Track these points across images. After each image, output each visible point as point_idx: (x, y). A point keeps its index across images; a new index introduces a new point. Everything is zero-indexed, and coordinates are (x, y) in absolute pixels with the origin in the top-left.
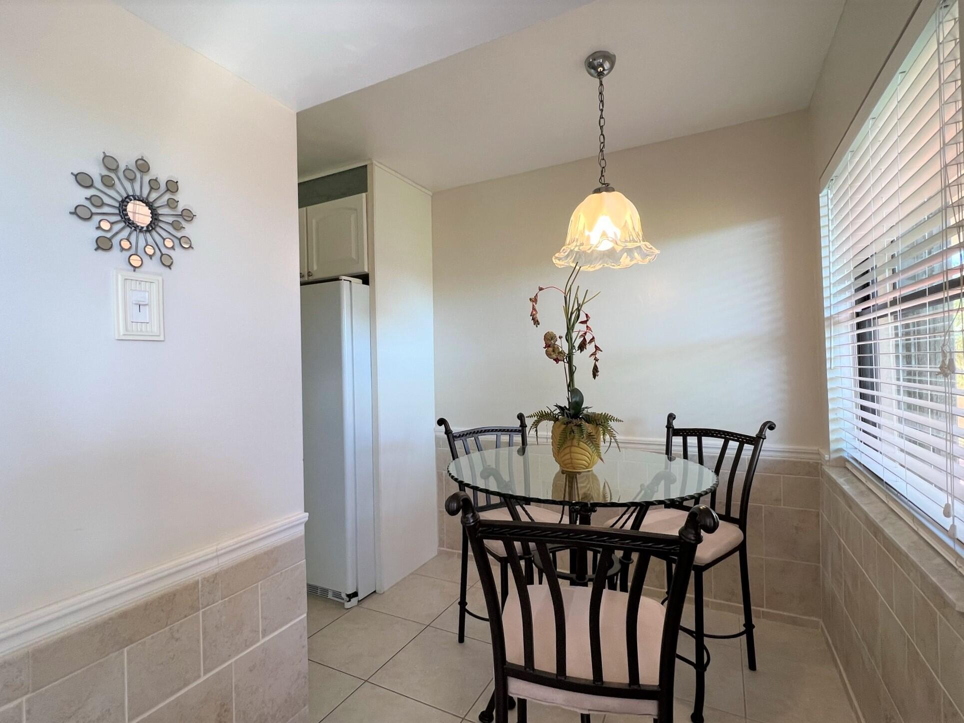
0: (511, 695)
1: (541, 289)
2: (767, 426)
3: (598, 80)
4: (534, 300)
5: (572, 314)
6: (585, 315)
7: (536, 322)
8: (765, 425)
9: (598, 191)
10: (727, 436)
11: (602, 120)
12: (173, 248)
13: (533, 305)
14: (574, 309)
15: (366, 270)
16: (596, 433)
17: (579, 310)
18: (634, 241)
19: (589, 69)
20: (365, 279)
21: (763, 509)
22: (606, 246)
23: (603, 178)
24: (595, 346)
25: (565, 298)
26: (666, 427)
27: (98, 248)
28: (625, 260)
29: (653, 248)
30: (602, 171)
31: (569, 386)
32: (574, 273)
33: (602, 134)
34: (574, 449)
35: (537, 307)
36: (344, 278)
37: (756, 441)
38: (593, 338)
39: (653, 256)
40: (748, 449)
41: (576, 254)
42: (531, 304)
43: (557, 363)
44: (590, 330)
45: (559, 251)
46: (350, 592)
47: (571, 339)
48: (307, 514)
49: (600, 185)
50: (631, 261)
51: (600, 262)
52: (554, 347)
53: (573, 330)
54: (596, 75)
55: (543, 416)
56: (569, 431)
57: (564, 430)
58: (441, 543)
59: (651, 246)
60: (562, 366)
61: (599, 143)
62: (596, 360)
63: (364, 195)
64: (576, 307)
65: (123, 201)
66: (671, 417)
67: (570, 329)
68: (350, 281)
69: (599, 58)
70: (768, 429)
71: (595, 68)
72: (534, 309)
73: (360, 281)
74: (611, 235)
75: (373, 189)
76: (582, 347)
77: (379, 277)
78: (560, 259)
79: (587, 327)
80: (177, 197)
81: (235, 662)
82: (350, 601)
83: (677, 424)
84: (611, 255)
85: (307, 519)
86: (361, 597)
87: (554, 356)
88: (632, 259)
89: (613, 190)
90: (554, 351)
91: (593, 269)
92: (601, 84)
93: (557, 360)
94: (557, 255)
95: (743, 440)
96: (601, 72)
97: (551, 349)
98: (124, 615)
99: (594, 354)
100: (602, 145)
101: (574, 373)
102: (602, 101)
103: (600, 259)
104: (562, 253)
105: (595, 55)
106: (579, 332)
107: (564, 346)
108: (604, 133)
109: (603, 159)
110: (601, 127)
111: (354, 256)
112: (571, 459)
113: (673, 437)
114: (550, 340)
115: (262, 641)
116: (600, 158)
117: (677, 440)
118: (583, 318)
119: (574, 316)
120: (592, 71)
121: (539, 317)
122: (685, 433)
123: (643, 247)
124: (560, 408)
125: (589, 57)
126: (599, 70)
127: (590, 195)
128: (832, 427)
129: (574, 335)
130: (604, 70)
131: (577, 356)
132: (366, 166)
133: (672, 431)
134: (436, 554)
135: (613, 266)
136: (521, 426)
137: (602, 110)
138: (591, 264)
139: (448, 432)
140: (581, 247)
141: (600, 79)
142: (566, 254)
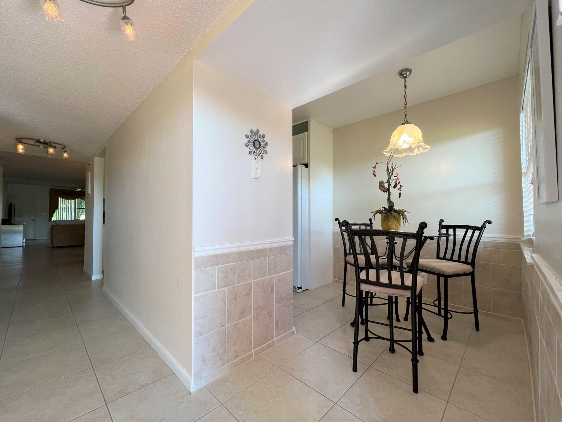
0: (361, 289)
1: (377, 163)
2: (487, 222)
3: (404, 80)
4: (374, 168)
5: (390, 173)
6: (396, 174)
7: (375, 176)
8: (486, 222)
9: (403, 124)
10: (467, 228)
11: (406, 95)
12: (263, 153)
13: (374, 170)
14: (391, 171)
15: (307, 162)
16: (399, 217)
17: (393, 171)
18: (419, 143)
19: (400, 76)
20: (306, 165)
21: (491, 265)
22: (406, 146)
23: (405, 119)
24: (400, 185)
25: (387, 167)
26: (439, 225)
27: (249, 154)
28: (416, 152)
29: (426, 145)
30: (405, 116)
31: (388, 200)
32: (391, 157)
33: (406, 101)
34: (389, 223)
35: (375, 170)
36: (299, 165)
37: (481, 229)
38: (399, 182)
39: (428, 149)
40: (477, 233)
41: (394, 150)
42: (373, 169)
43: (384, 192)
44: (399, 179)
45: (385, 149)
46: (299, 286)
47: (390, 182)
48: (294, 238)
49: (404, 122)
50: (419, 151)
51: (406, 152)
52: (383, 186)
53: (390, 178)
54: (403, 77)
55: (377, 212)
56: (387, 215)
57: (386, 215)
58: (334, 277)
59: (425, 145)
60: (386, 194)
61: (404, 105)
62: (401, 191)
63: (306, 132)
64: (392, 170)
65: (254, 141)
66: (442, 221)
67: (389, 178)
68: (301, 167)
69: (404, 71)
70: (487, 224)
71: (403, 75)
72: (374, 171)
73: (304, 166)
74: (407, 141)
75: (310, 131)
76: (395, 186)
77: (312, 165)
78: (387, 152)
79: (397, 178)
80: (265, 139)
81: (275, 276)
82: (299, 290)
83: (444, 224)
84: (410, 149)
85: (294, 239)
86: (303, 289)
87: (383, 190)
88: (419, 150)
89: (410, 123)
90: (383, 188)
91: (402, 156)
92: (405, 81)
93: (384, 191)
94: (385, 151)
95: (475, 229)
96: (405, 76)
97: (381, 187)
98: (253, 251)
99: (400, 188)
100: (406, 105)
101: (390, 195)
102: (406, 88)
103: (405, 151)
104: (387, 150)
105: (403, 70)
106: (393, 180)
107: (386, 185)
108: (406, 100)
109: (406, 111)
110: (405, 98)
111: (302, 156)
112: (388, 226)
113: (442, 229)
114: (381, 184)
115: (281, 273)
116: (405, 111)
117: (444, 231)
118: (395, 174)
119: (391, 173)
120: (402, 76)
121: (376, 174)
122: (448, 227)
123: (422, 145)
124: (384, 208)
125: (400, 71)
126: (404, 76)
127: (400, 126)
128: (525, 224)
129: (391, 181)
130: (407, 75)
131: (392, 190)
132: (307, 121)
133: (441, 227)
134: (332, 281)
135: (411, 154)
136: (370, 223)
137: (405, 92)
138: (401, 154)
139: (339, 223)
140: (395, 147)
141: (405, 79)
142: (389, 150)
